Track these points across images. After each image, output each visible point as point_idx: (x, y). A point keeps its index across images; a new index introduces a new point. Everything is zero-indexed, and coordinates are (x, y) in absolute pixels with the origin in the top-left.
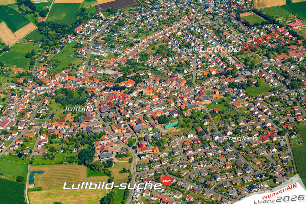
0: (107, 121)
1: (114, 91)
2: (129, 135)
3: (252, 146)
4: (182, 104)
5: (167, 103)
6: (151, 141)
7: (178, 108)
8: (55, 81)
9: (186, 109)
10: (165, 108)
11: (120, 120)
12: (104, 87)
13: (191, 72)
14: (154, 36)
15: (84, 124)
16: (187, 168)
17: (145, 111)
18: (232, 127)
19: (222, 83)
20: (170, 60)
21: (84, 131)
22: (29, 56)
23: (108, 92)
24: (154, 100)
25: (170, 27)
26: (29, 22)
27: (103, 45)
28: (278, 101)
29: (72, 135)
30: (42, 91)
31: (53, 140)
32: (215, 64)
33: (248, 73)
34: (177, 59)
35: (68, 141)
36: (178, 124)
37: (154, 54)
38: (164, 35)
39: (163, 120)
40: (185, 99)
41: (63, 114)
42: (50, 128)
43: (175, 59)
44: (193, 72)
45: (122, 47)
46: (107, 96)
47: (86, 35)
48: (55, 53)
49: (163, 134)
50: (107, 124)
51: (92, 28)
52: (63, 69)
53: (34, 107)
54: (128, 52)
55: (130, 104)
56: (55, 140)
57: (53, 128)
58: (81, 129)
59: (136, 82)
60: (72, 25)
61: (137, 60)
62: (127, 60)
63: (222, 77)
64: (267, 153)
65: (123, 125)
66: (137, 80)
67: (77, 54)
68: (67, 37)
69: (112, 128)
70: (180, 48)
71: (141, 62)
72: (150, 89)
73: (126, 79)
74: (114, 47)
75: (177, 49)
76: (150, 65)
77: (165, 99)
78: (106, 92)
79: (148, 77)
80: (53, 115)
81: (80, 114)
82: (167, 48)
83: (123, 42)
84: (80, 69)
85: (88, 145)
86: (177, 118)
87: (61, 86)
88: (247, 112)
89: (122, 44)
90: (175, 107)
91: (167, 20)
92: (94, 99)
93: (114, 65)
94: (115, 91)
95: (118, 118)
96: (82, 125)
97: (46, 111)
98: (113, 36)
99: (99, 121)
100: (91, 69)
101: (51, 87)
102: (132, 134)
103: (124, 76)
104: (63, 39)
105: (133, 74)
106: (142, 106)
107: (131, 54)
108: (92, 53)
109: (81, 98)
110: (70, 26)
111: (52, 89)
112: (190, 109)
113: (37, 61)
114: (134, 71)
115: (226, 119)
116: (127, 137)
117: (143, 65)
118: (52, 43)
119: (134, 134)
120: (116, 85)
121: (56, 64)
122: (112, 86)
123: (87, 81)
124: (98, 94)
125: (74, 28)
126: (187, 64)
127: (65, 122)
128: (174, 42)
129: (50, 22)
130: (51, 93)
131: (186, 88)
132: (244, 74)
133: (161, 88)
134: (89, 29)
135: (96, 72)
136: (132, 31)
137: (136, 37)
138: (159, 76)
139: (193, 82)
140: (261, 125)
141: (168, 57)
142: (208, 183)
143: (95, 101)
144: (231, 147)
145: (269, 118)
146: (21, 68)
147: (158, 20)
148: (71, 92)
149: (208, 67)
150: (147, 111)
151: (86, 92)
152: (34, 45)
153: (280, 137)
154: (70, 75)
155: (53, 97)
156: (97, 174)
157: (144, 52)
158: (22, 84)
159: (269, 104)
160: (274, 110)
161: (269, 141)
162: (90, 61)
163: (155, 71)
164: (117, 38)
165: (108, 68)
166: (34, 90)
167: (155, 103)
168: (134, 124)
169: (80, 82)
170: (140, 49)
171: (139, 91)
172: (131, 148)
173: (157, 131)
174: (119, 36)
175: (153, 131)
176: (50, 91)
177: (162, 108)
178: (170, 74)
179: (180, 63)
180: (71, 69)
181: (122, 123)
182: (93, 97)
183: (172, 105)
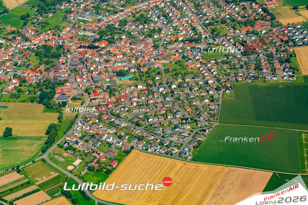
0: (73, 72)
2: (88, 84)
3: (189, 97)
4: (141, 61)
5: (129, 61)
6: (105, 89)
7: (138, 65)
8: (40, 39)
9: (144, 66)
10: (126, 64)
11: (84, 72)
12: (80, 45)
13: (161, 38)
14: (138, 6)
15: (53, 74)
16: (127, 111)
17: (108, 66)
18: (179, 82)
19: (185, 47)
20: (145, 27)
21: (51, 78)
22: (23, 18)
23: (82, 50)
24: (118, 57)
25: (156, 0)
27: (91, 12)
28: (228, 64)
29: (40, 81)
30: (26, 45)
31: (23, 84)
32: (184, 32)
33: (211, 41)
34: (152, 26)
35: (35, 85)
36: (133, 77)
37: (134, 21)
38: (148, 6)
39: (121, 74)
40: (146, 58)
41: (38, 65)
42: (22, 75)
43: (150, 26)
44: (163, 37)
45: (107, 14)
46: (81, 53)
47: (79, 3)
48: (47, 17)
49: (117, 85)
50: (73, 75)
52: (50, 30)
53: (15, 58)
54: (111, 18)
55: (97, 60)
56: (24, 84)
57: (25, 75)
58: (49, 77)
59: (109, 43)
61: (116, 25)
62: (107, 25)
63: (186, 42)
64: (200, 102)
65: (86, 75)
66: (111, 42)
67: (66, 18)
68: (62, 4)
69: (75, 78)
70: (158, 17)
71: (120, 27)
72: (118, 48)
73: (102, 40)
74: (99, 14)
75: (155, 18)
76: (127, 30)
77: (129, 57)
78: (80, 50)
79: (121, 40)
80: (29, 65)
81: (52, 66)
82: (146, 17)
83: (110, 10)
84: (64, 30)
85: (51, 90)
86: (135, 72)
87: (44, 43)
88: (196, 71)
89: (108, 12)
90: (136, 64)
92: (68, 54)
93: (95, 28)
94: (89, 49)
95: (84, 70)
96: (51, 74)
97: (24, 62)
98: (102, 4)
99: (67, 72)
100: (74, 31)
101: (35, 43)
102: (91, 82)
103: (101, 37)
104: (58, 5)
105: (109, 37)
106: (106, 62)
107: (113, 19)
108: (80, 18)
109: (58, 53)
111: (35, 45)
112: (147, 67)
113: (29, 23)
114: (111, 35)
115: (176, 75)
116: (86, 85)
117: (120, 29)
118: (47, 8)
119: (92, 83)
120: (91, 44)
121: (45, 25)
122: (87, 45)
123: (67, 40)
124: (73, 51)
126: (160, 30)
127: (38, 71)
128: (155, 12)
130: (33, 48)
131: (151, 50)
132: (207, 41)
133: (128, 48)
135: (77, 33)
136: (120, 2)
137: (123, 6)
138: (132, 39)
139: (159, 46)
140: (204, 82)
141: (145, 24)
142: (141, 122)
143: (69, 56)
144: (171, 97)
145: (214, 77)
146: (14, 27)
148: (50, 48)
149: (177, 34)
150: (110, 66)
151: (64, 49)
152: (31, 9)
153: (216, 91)
154: (54, 35)
155: (33, 51)
156: (51, 112)
157: (124, 19)
158: (11, 40)
159: (219, 67)
160: (221, 71)
161: (205, 94)
162: (75, 24)
163: (129, 35)
164: (105, 6)
165: (89, 31)
166: (19, 45)
167: (118, 60)
168: (96, 75)
169: (61, 40)
170: (122, 16)
171: (108, 49)
172: (87, 94)
173: (113, 82)
174: (108, 5)
175: (109, 82)
176: (32, 47)
177: (124, 64)
178: (142, 38)
179: (153, 30)
180: (56, 30)
181: (85, 74)
182: (68, 53)
183: (133, 62)
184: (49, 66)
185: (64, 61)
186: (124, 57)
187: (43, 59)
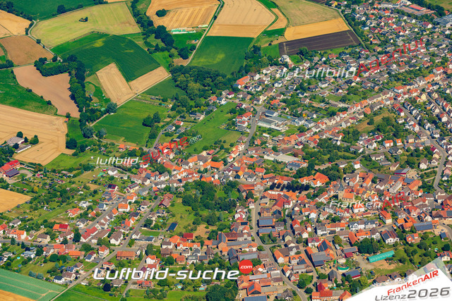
0: (266, 242)
1: (288, 191)
2: (302, 269)
4: (406, 222)
5: (380, 218)
6: (340, 282)
7: (399, 228)
8: (187, 167)
9: (413, 231)
10: (374, 226)
11: (291, 242)
12: (271, 183)
13: (434, 168)
14: (375, 100)
15: (226, 245)
17: (338, 229)
20: (398, 144)
21: (224, 256)
22: (148, 124)
23: (277, 193)
24: (356, 211)
25: (408, 87)
26: (159, 65)
27: (282, 112)
29: (201, 261)
30: (163, 182)
34: (411, 143)
36: (393, 256)
37: (371, 132)
38: (395, 99)
39: (367, 248)
40: (414, 214)
41: (191, 224)
42: (164, 247)
43: (407, 142)
44: (437, 167)
45: (315, 116)
46: (275, 200)
47: (255, 93)
48: (195, 121)
49: (364, 272)
50: (267, 247)
51: (267, 81)
52: (205, 149)
53: (144, 209)
54: (324, 126)
55: (313, 215)
56: (170, 267)
57: (170, 247)
58: (219, 253)
59: (330, 179)
60: (233, 74)
61: (337, 141)
62: (320, 140)
65: (295, 250)
66: (333, 176)
67: (234, 124)
68: (221, 94)
69: (273, 255)
70: (420, 124)
71: (345, 145)
72: (352, 191)
73: (314, 172)
74: (300, 116)
75: (414, 126)
76: (361, 151)
77: (376, 211)
78: (273, 193)
79: (353, 172)
80: (174, 225)
81: (221, 227)
82: (395, 124)
83: (319, 108)
84: (234, 149)
86: (395, 245)
87: (196, 176)
89: (316, 112)
90: (394, 225)
91: (405, 74)
92: (250, 203)
93: (296, 147)
94: (291, 191)
95: (288, 238)
96: (223, 246)
97: (163, 218)
98: (301, 96)
99: (253, 240)
100: (254, 152)
101: (179, 177)
102: (308, 266)
103: (311, 167)
104: (213, 97)
105: (328, 165)
106: (334, 220)
107: (329, 129)
108: (260, 124)
109: (228, 200)
110: (229, 76)
111: (180, 181)
112: (420, 232)
113: (161, 133)
114: (330, 160)
116: (298, 272)
117: (347, 149)
118: (192, 103)
119: (310, 268)
120: (292, 182)
122: (286, 183)
123: (243, 171)
124: (258, 195)
125: (235, 80)
126: (429, 151)
127: (194, 238)
128: (411, 113)
129: (194, 67)
130: (177, 188)
131: (420, 194)
133: (373, 192)
134: (261, 82)
135: (261, 157)
136: (338, 90)
137: (343, 100)
138: (375, 170)
139: (434, 186)
141: (395, 138)
143: (252, 206)
146: (132, 142)
147: (388, 73)
148: (211, 189)
150: (341, 230)
151: (239, 191)
152: (160, 104)
154: (214, 160)
155: (178, 195)
157: (352, 127)
158: (129, 170)
162: (253, 138)
163: (368, 163)
164: (308, 100)
165: (284, 151)
166: (148, 181)
167: (358, 217)
168: (315, 251)
169: (231, 172)
170: (346, 122)
171: (332, 193)
172: (302, 291)
173: (354, 265)
174: (313, 98)
175: (346, 265)
176: (175, 185)
177: (370, 226)
178: (395, 169)
179: (416, 151)
180: (218, 149)
181: (293, 247)
182: (250, 200)
183: (389, 221)
184: (215, 228)
185: (244, 217)
186: (369, 211)
187: (201, 213)
